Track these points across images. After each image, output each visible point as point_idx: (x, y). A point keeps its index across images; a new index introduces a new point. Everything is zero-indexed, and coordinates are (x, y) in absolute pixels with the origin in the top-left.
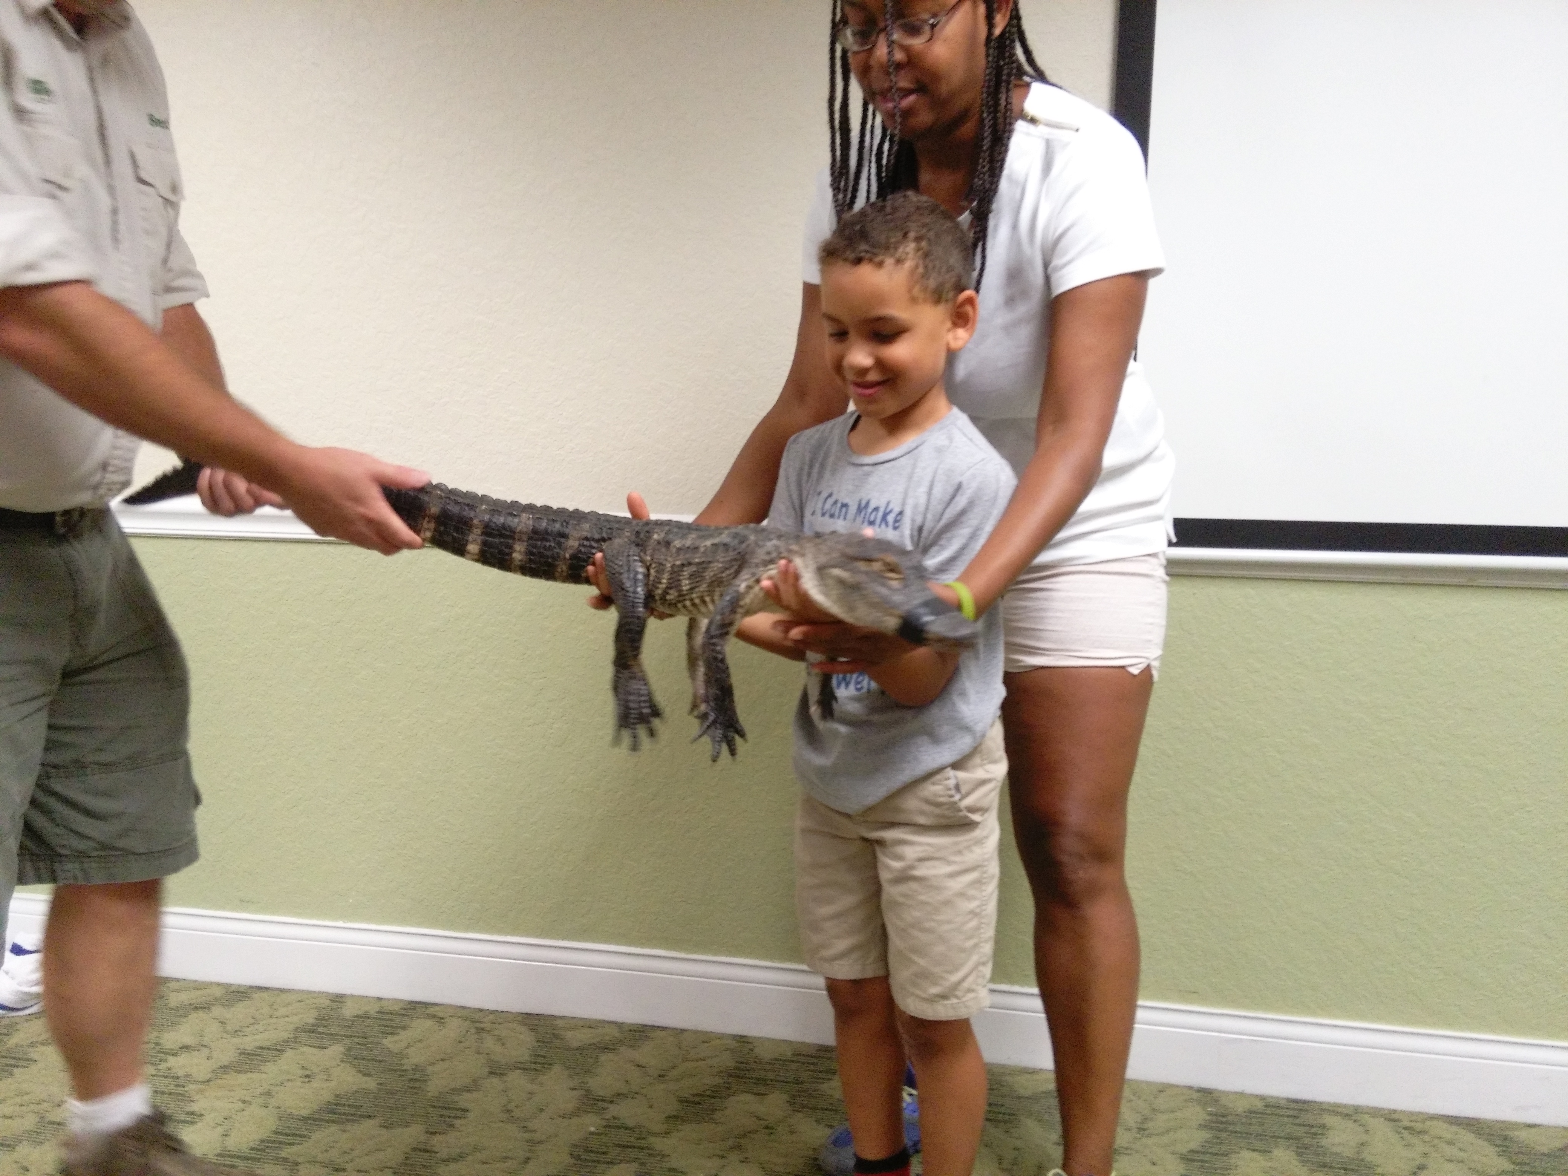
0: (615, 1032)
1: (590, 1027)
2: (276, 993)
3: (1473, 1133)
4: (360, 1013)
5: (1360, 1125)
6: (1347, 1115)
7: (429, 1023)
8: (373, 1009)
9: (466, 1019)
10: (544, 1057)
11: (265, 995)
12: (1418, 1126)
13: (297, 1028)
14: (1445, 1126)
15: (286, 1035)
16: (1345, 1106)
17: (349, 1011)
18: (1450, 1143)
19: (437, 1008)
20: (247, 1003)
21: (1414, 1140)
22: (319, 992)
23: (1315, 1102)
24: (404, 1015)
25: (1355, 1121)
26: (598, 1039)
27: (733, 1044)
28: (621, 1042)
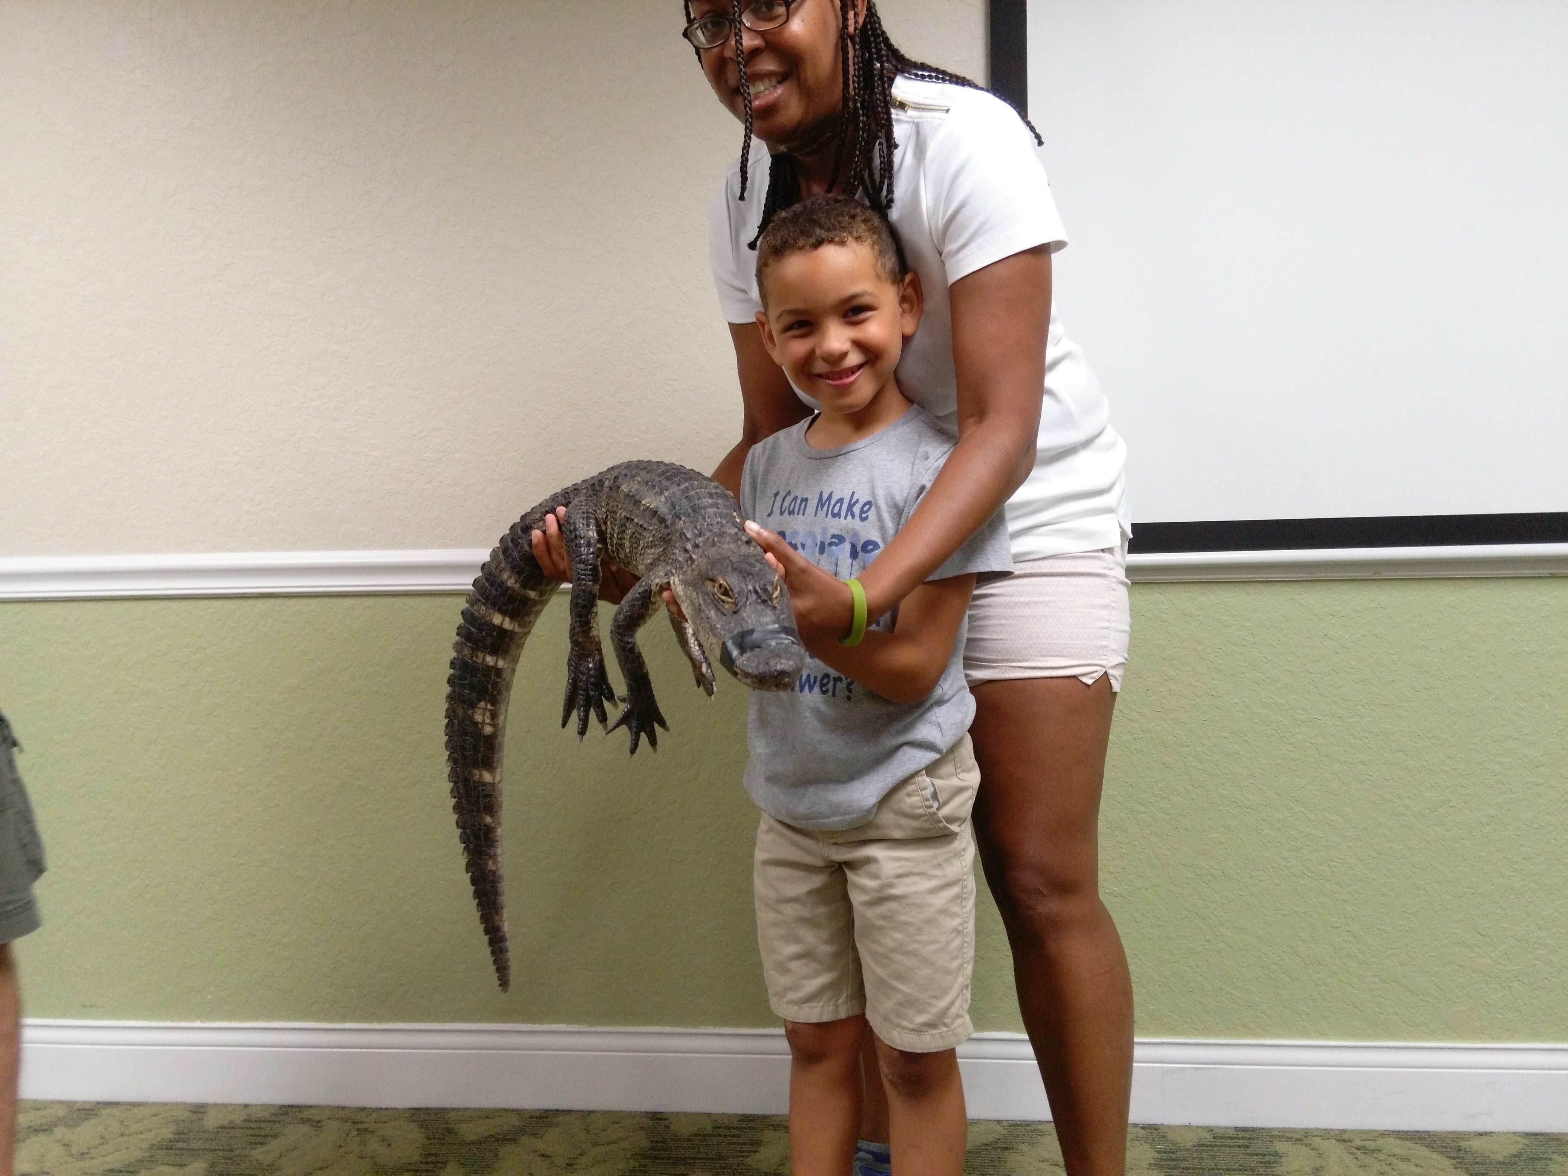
0: (515, 1121)
1: (487, 1118)
2: (125, 1107)
3: (1426, 1146)
4: (225, 1123)
5: (1312, 1149)
6: (1298, 1140)
7: (304, 1128)
8: (238, 1118)
9: (345, 1120)
10: (436, 1155)
11: (115, 1111)
12: (1371, 1145)
13: (152, 1145)
14: (1398, 1142)
15: (138, 1154)
16: (1294, 1130)
17: (211, 1122)
18: (1406, 1159)
19: (313, 1111)
20: (93, 1121)
21: (1368, 1159)
22: (177, 1104)
23: (1263, 1129)
24: (274, 1122)
25: (1307, 1145)
26: (497, 1130)
27: (647, 1122)
28: (522, 1131)
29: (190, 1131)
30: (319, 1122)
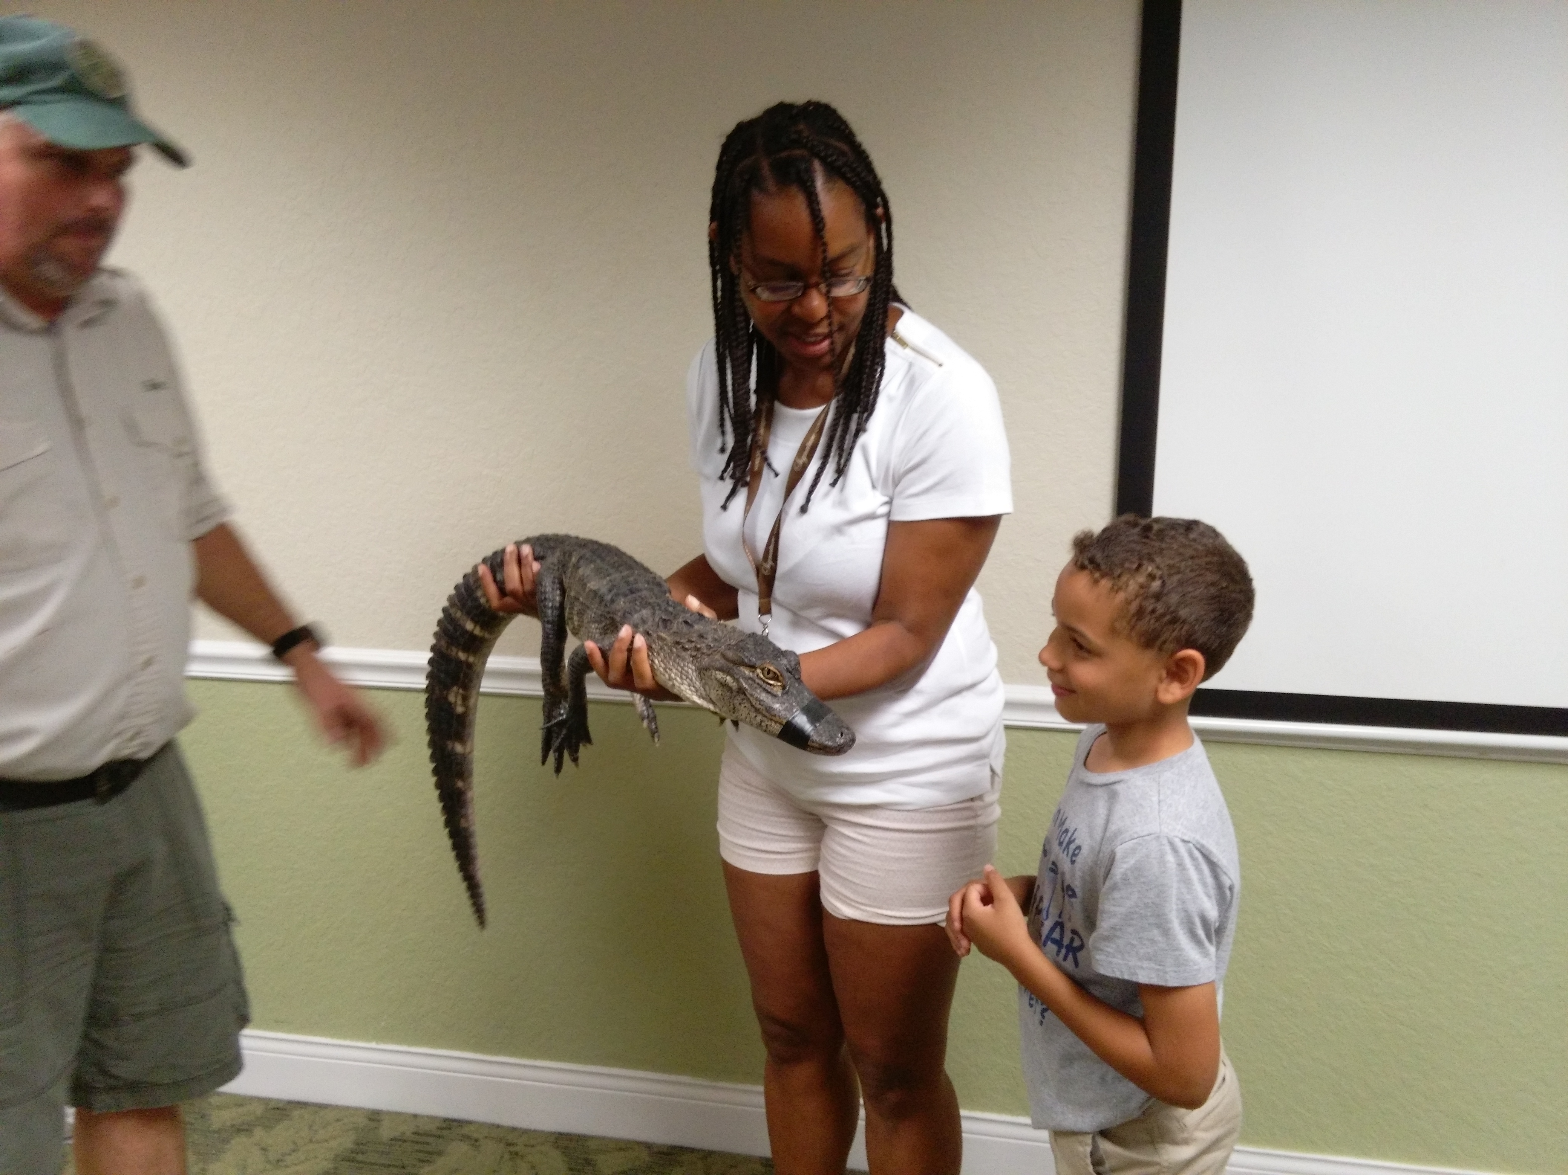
9: (500, 1141)
11: (304, 1112)
15: (326, 1166)
24: (439, 1137)
29: (368, 1142)
30: (477, 1140)
